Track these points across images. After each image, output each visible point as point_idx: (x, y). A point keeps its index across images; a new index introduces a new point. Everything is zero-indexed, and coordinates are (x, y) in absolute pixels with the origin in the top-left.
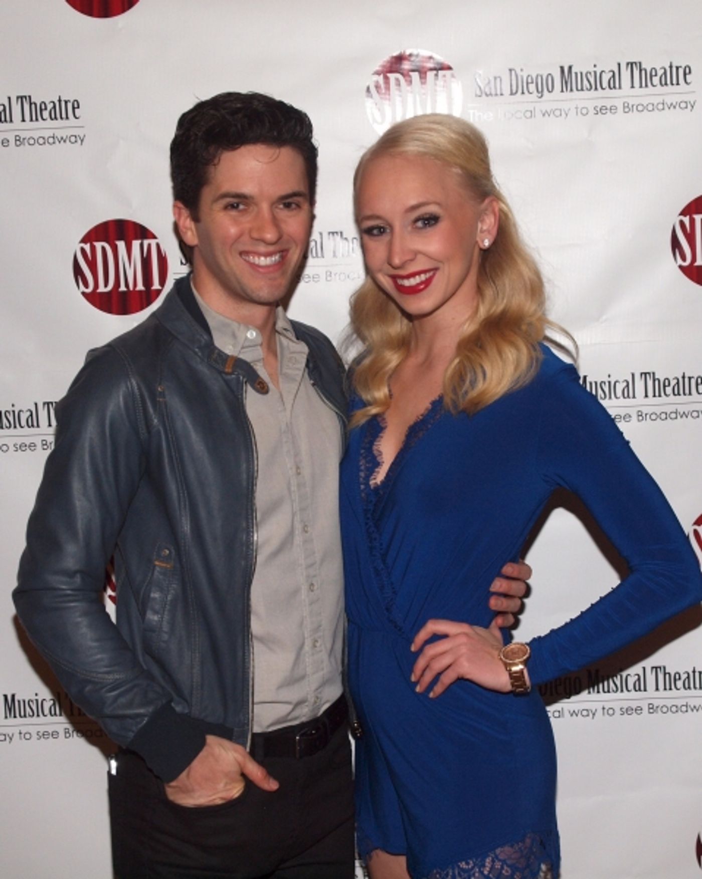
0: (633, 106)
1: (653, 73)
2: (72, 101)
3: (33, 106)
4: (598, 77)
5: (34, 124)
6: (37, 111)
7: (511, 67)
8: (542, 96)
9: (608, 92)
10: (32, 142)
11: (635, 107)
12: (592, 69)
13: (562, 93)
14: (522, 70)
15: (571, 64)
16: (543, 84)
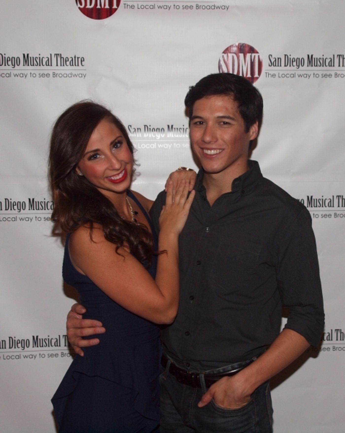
0: (339, 75)
4: (324, 61)
7: (285, 54)
8: (298, 68)
9: (328, 68)
12: (321, 57)
13: (308, 67)
14: (290, 55)
15: (312, 54)
16: (299, 62)
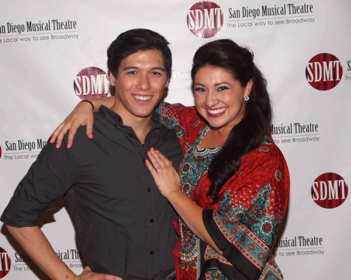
0: (290, 21)
1: (298, 8)
2: (73, 21)
3: (58, 24)
4: (277, 10)
5: (59, 31)
6: (59, 25)
7: (243, 7)
8: (255, 18)
9: (281, 16)
10: (58, 37)
11: (291, 21)
12: (274, 7)
13: (263, 16)
14: (247, 8)
15: (266, 5)
16: (255, 13)
